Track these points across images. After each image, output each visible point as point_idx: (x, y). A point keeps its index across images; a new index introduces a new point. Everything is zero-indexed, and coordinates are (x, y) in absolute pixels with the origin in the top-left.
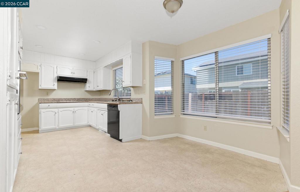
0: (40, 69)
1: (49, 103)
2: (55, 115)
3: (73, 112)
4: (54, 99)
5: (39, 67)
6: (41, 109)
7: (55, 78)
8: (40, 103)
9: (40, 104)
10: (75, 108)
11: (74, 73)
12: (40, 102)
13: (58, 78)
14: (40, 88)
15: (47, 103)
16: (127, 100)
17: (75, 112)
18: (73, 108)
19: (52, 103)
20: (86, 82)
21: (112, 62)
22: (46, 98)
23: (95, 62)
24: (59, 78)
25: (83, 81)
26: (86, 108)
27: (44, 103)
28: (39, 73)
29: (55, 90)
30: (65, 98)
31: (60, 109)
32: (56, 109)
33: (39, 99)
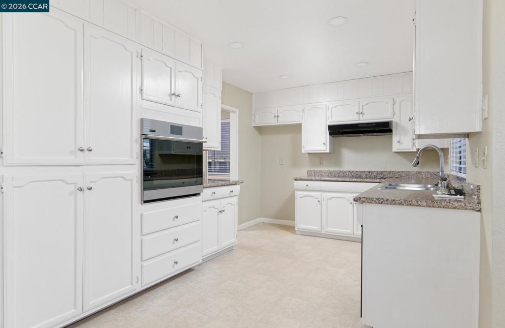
0: (303, 117)
1: (307, 180)
5: (301, 114)
6: (297, 190)
8: (295, 180)
11: (361, 113)
14: (303, 152)
15: (304, 180)
19: (312, 180)
20: (391, 131)
27: (300, 180)
28: (301, 124)
30: (352, 170)
31: (326, 194)
32: (319, 194)
33: (308, 171)
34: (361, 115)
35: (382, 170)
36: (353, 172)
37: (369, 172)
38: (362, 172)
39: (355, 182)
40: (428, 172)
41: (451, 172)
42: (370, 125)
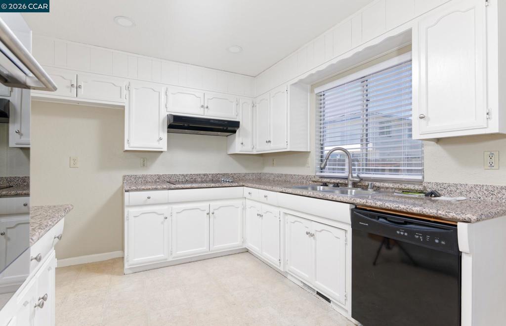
0: (127, 97)
1: (149, 190)
2: (162, 223)
3: (208, 214)
4: (159, 177)
5: (125, 92)
6: (129, 206)
7: (163, 121)
8: (126, 191)
9: (126, 194)
10: (212, 203)
11: (207, 107)
12: (127, 188)
13: (169, 120)
14: (127, 148)
15: (144, 190)
16: (396, 186)
17: (213, 213)
18: (207, 204)
19: (156, 189)
20: (234, 132)
21: (314, 72)
22: (140, 173)
23: (255, 77)
24: (172, 121)
25: (229, 127)
26: (238, 203)
27: (137, 190)
28: (124, 107)
29: (162, 152)
30: (185, 173)
31: (175, 207)
32: (166, 207)
33: (125, 176)
34: (206, 110)
35: (217, 173)
36: (187, 175)
37: (205, 175)
38: (197, 175)
39: (213, 187)
40: (253, 174)
41: (316, 173)
42: (222, 123)
